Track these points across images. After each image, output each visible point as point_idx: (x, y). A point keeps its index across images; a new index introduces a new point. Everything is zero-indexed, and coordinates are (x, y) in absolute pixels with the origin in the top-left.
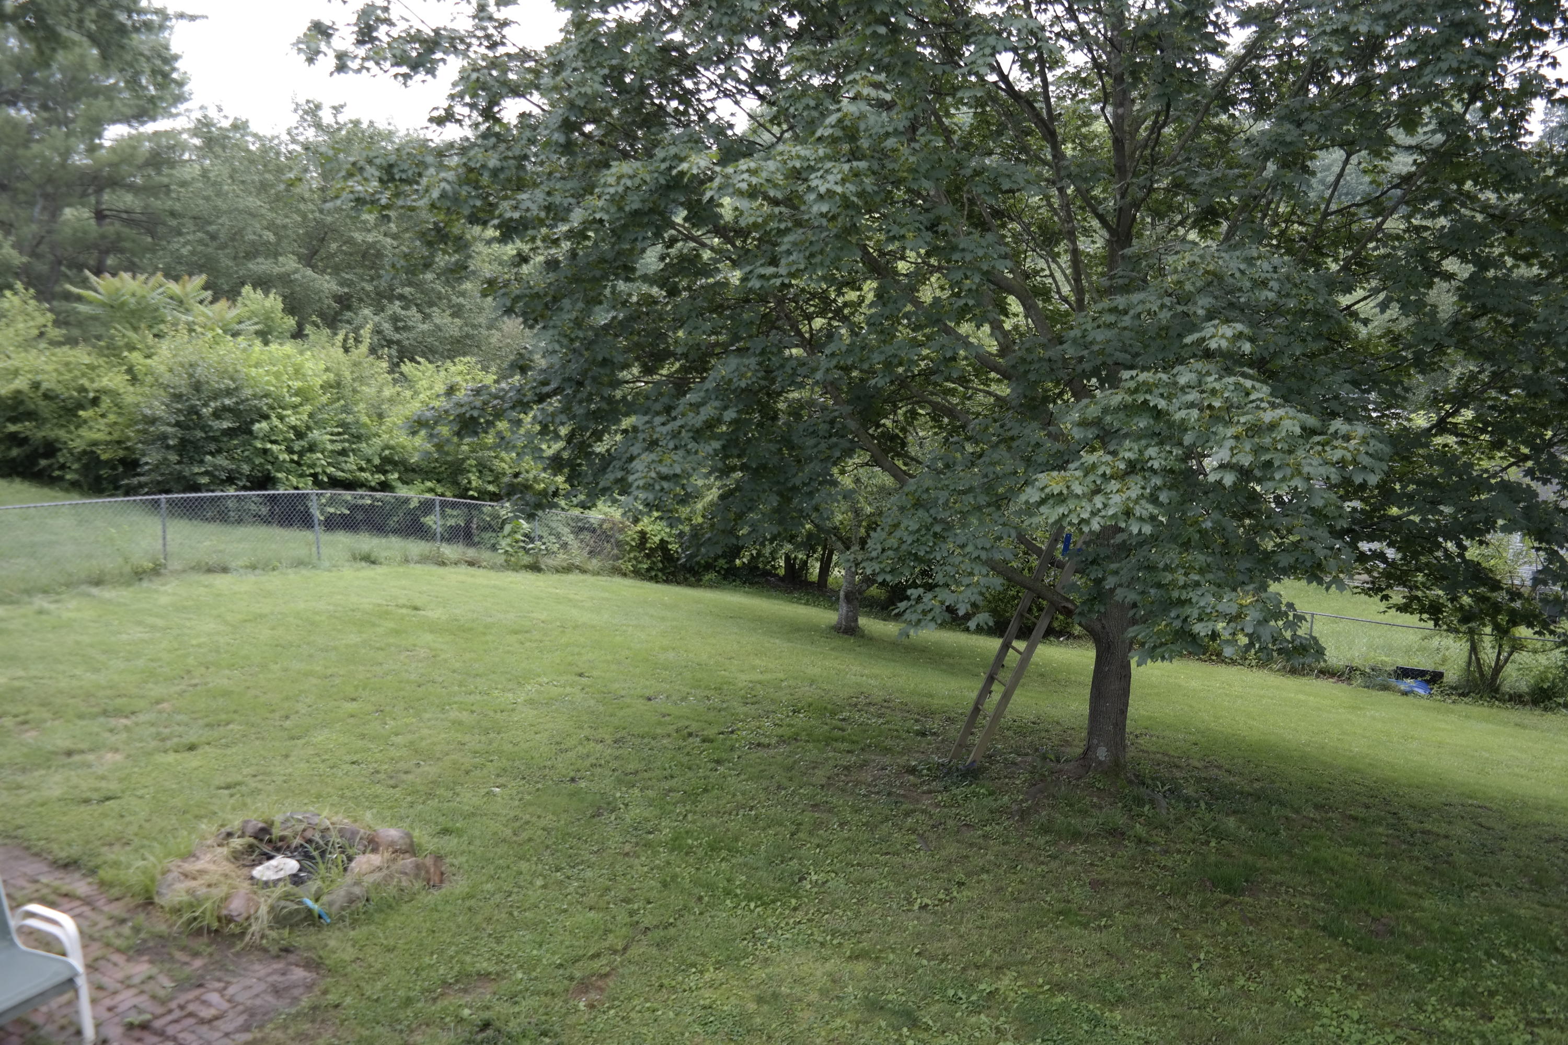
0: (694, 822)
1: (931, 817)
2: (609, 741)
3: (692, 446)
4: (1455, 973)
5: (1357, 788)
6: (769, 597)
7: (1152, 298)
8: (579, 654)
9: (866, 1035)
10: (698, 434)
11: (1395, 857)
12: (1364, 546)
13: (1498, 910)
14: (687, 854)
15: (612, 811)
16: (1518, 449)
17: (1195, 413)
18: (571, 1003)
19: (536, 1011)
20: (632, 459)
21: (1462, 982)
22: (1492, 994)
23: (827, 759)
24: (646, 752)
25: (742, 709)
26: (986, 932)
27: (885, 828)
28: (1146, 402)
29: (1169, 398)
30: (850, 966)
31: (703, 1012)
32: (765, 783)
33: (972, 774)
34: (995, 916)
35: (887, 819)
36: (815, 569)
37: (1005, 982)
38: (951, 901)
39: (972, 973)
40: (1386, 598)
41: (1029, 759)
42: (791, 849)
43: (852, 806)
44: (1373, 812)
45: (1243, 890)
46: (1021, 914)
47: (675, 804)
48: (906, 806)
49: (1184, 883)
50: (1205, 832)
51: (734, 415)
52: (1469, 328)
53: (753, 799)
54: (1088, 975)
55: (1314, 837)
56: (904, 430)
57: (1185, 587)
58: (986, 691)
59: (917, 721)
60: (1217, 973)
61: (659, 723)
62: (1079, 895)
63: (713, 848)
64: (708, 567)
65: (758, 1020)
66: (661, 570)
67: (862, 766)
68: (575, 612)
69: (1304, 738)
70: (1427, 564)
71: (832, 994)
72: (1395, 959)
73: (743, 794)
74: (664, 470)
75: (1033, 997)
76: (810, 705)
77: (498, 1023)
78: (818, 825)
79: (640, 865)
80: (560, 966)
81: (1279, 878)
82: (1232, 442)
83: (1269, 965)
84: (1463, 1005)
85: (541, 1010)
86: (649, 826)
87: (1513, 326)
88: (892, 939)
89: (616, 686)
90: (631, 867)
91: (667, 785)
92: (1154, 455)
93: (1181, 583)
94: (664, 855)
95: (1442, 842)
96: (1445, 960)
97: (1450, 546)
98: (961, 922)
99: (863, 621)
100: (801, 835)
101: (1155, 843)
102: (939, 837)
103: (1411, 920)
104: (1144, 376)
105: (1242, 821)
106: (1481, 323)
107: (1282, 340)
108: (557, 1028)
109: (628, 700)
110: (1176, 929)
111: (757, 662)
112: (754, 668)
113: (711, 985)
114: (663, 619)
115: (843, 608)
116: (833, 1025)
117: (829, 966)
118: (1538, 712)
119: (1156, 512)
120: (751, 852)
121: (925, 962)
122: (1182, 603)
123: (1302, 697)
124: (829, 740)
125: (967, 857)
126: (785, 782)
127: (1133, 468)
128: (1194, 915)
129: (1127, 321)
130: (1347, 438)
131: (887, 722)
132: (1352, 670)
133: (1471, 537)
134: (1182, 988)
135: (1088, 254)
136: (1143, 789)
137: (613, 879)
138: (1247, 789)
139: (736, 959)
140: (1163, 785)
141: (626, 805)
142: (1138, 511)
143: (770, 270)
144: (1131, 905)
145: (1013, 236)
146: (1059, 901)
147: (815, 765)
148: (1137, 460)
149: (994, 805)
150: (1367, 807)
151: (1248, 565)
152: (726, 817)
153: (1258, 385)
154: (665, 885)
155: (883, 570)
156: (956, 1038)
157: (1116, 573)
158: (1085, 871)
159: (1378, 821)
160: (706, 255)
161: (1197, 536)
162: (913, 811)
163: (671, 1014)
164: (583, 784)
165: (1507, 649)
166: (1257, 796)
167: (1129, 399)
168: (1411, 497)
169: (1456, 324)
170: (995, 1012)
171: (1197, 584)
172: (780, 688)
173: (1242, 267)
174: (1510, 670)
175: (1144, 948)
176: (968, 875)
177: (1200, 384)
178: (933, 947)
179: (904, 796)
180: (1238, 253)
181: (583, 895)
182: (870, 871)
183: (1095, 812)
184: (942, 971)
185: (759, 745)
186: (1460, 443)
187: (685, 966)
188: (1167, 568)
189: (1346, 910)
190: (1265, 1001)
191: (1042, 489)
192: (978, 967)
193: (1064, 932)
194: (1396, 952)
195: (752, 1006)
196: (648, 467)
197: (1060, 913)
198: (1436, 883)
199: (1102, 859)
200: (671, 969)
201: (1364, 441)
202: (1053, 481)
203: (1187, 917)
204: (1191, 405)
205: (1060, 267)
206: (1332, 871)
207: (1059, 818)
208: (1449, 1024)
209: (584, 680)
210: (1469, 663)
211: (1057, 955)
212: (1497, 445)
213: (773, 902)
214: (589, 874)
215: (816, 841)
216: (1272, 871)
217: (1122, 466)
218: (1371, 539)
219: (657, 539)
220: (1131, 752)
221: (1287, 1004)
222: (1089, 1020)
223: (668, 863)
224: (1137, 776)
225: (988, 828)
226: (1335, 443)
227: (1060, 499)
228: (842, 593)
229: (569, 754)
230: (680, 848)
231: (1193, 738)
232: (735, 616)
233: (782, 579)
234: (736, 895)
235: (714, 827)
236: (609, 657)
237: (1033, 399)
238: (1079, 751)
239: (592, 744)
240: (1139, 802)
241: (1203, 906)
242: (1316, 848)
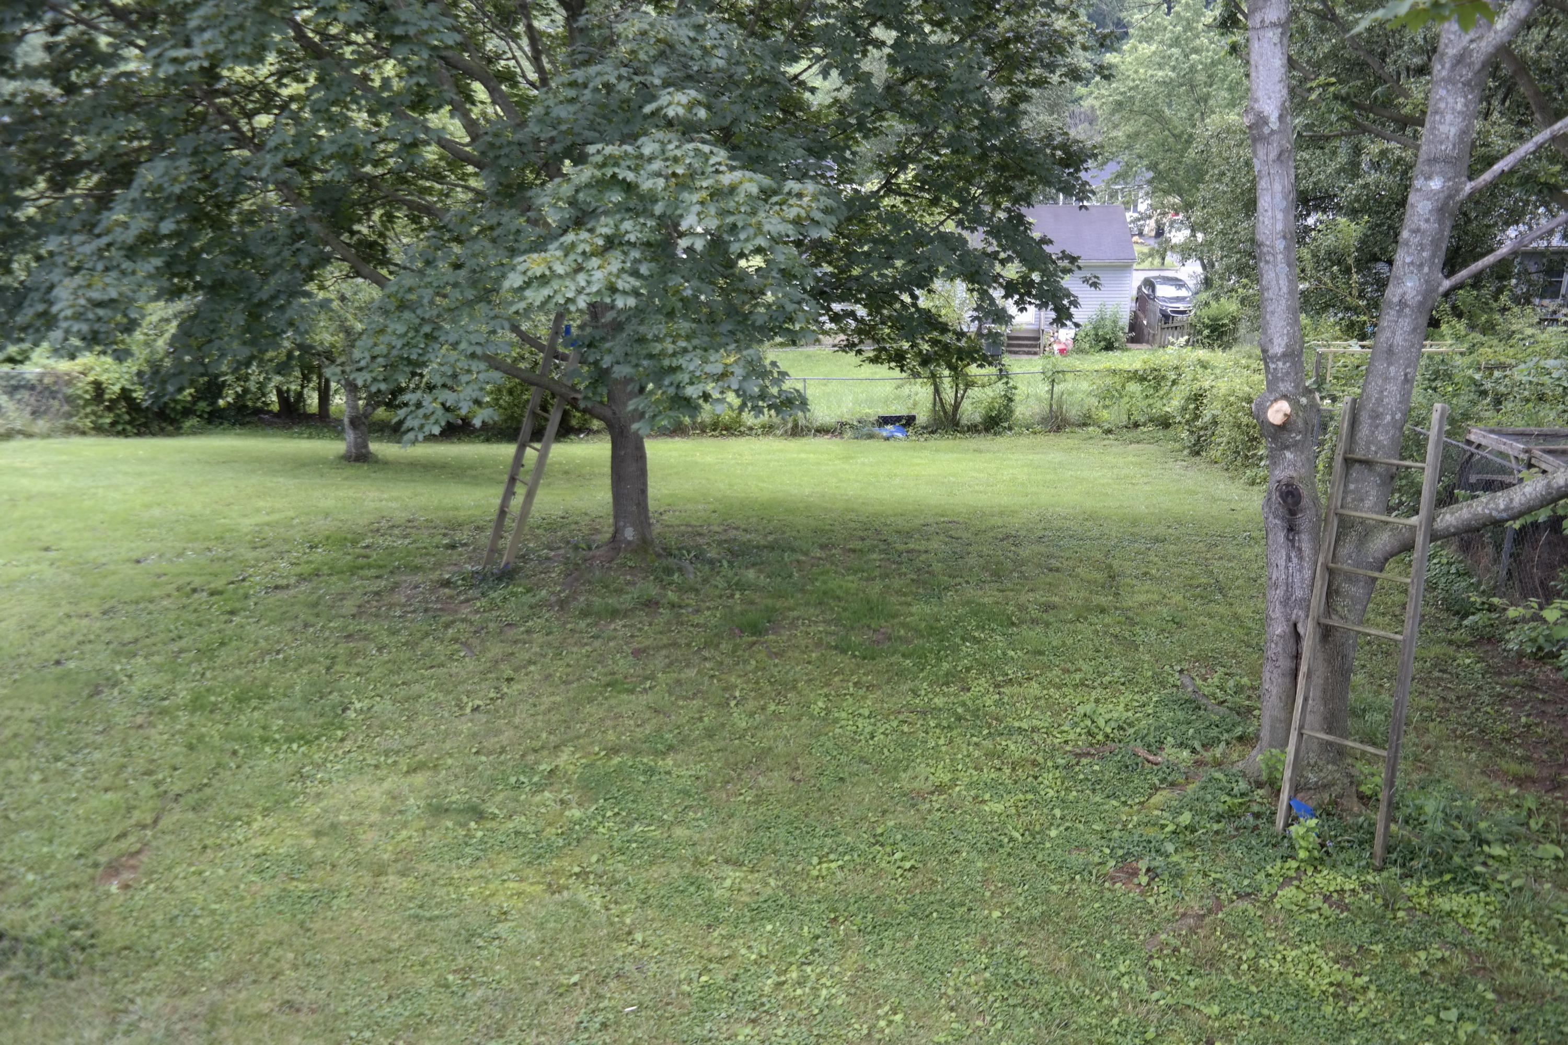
0: (214, 678)
1: (471, 623)
2: (97, 614)
3: (126, 265)
4: (939, 659)
5: (853, 525)
6: (265, 436)
7: (609, 69)
8: (40, 527)
9: (435, 839)
10: (132, 252)
11: (887, 576)
12: (837, 307)
13: (968, 603)
14: (212, 712)
15: (114, 685)
16: (950, 204)
17: (661, 182)
18: (101, 889)
19: (59, 908)
20: (52, 287)
21: (946, 666)
22: (968, 670)
23: (354, 589)
24: (145, 618)
25: (250, 555)
26: (540, 717)
27: (426, 644)
28: (614, 176)
29: (636, 169)
30: (409, 779)
31: (257, 861)
32: (289, 625)
33: (507, 575)
34: (547, 701)
35: (427, 634)
36: (313, 400)
37: (563, 758)
38: (502, 698)
39: (531, 758)
40: (859, 352)
41: (562, 552)
42: (328, 683)
43: (388, 629)
44: (868, 543)
45: (767, 631)
46: (571, 694)
47: (188, 665)
48: (446, 618)
49: (716, 635)
50: (730, 587)
51: (173, 227)
52: (900, 93)
53: (278, 642)
54: (639, 733)
55: (822, 573)
56: (382, 235)
57: (674, 354)
58: (509, 493)
59: (445, 535)
60: (751, 705)
61: (155, 585)
62: (623, 665)
63: (241, 699)
64: (187, 412)
65: (319, 853)
66: (129, 423)
67: (393, 589)
68: (25, 482)
69: (807, 491)
70: (890, 317)
71: (393, 810)
72: (893, 659)
73: (267, 639)
74: (96, 295)
75: (591, 765)
76: (328, 538)
77: (13, 933)
78: (353, 655)
79: (158, 733)
80: (81, 856)
81: (795, 613)
82: (698, 208)
83: (794, 688)
84: (947, 684)
85: (66, 905)
86: (161, 692)
87: (936, 89)
88: (448, 746)
89: (94, 554)
90: (147, 738)
91: (175, 647)
92: (629, 228)
93: (670, 351)
94: (184, 717)
95: (923, 557)
96: (931, 651)
97: (906, 298)
98: (515, 714)
99: (375, 447)
100: (338, 668)
101: (688, 605)
102: (483, 641)
103: (904, 625)
104: (609, 150)
105: (761, 571)
106: (910, 87)
107: (737, 109)
108: (88, 918)
109: (112, 567)
110: (713, 676)
111: (261, 504)
112: (258, 510)
113: (262, 833)
114: (140, 475)
115: (350, 435)
116: (399, 838)
117: (386, 785)
118: (990, 437)
119: (637, 284)
120: (285, 695)
121: (484, 759)
122: (673, 370)
123: (803, 456)
124: (354, 570)
125: (512, 654)
126: (311, 619)
127: (611, 243)
128: (728, 661)
129: (587, 94)
130: (800, 195)
131: (414, 542)
132: (843, 424)
133: (920, 287)
134: (723, 725)
135: (550, 35)
136: (670, 560)
137: (128, 754)
138: (762, 542)
139: (285, 802)
140: (689, 552)
141: (130, 677)
142: (620, 285)
143: (182, 53)
144: (670, 665)
145: (468, 16)
146: (605, 675)
147: (342, 597)
148: (614, 235)
149: (533, 601)
150: (863, 539)
151: (730, 327)
152: (251, 666)
153: (715, 150)
154: (191, 747)
155: (375, 380)
156: (523, 819)
157: (610, 351)
158: (627, 643)
159: (872, 550)
160: (103, 41)
161: (680, 305)
162: (453, 622)
163: (221, 872)
164: (72, 665)
165: (962, 386)
166: (771, 548)
167: (598, 174)
168: (867, 254)
169: (888, 88)
170: (557, 786)
171: (685, 350)
172: (292, 526)
173: (692, 34)
174: (966, 405)
175: (686, 698)
176: (516, 670)
177: (663, 152)
178: (491, 742)
179: (441, 610)
180: (686, 21)
181: (94, 779)
182: (416, 688)
183: (629, 588)
184: (502, 763)
185: (276, 587)
186: (906, 202)
187: (229, 822)
188: (657, 339)
189: (853, 628)
190: (793, 719)
191: (524, 273)
192: (535, 751)
193: (613, 702)
194: (893, 654)
195: (310, 842)
196: (75, 293)
197: (608, 685)
198: (921, 591)
199: (640, 630)
200: (214, 828)
201: (815, 198)
202: (535, 264)
203: (721, 663)
204: (659, 174)
205: (520, 48)
206: (839, 598)
207: (597, 601)
208: (939, 701)
209: (52, 555)
210: (935, 404)
211: (609, 723)
212: (935, 202)
213: (317, 738)
214: (97, 755)
215: (354, 670)
216: (791, 609)
217: (601, 242)
218: (841, 299)
219: (117, 388)
220: (657, 529)
221: (812, 717)
222: (645, 772)
223: (191, 725)
224: (664, 549)
225: (530, 623)
226: (791, 202)
227: (543, 280)
228: (346, 421)
229: (48, 636)
230: (202, 707)
231: (712, 507)
232: (228, 461)
233: (277, 415)
234: (275, 741)
235: (238, 679)
236: (80, 525)
237: (509, 186)
238: (608, 536)
239: (75, 620)
240: (669, 571)
241: (734, 651)
242: (824, 582)
